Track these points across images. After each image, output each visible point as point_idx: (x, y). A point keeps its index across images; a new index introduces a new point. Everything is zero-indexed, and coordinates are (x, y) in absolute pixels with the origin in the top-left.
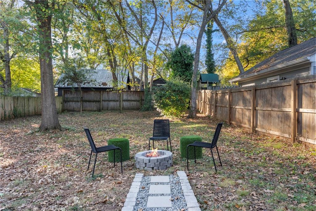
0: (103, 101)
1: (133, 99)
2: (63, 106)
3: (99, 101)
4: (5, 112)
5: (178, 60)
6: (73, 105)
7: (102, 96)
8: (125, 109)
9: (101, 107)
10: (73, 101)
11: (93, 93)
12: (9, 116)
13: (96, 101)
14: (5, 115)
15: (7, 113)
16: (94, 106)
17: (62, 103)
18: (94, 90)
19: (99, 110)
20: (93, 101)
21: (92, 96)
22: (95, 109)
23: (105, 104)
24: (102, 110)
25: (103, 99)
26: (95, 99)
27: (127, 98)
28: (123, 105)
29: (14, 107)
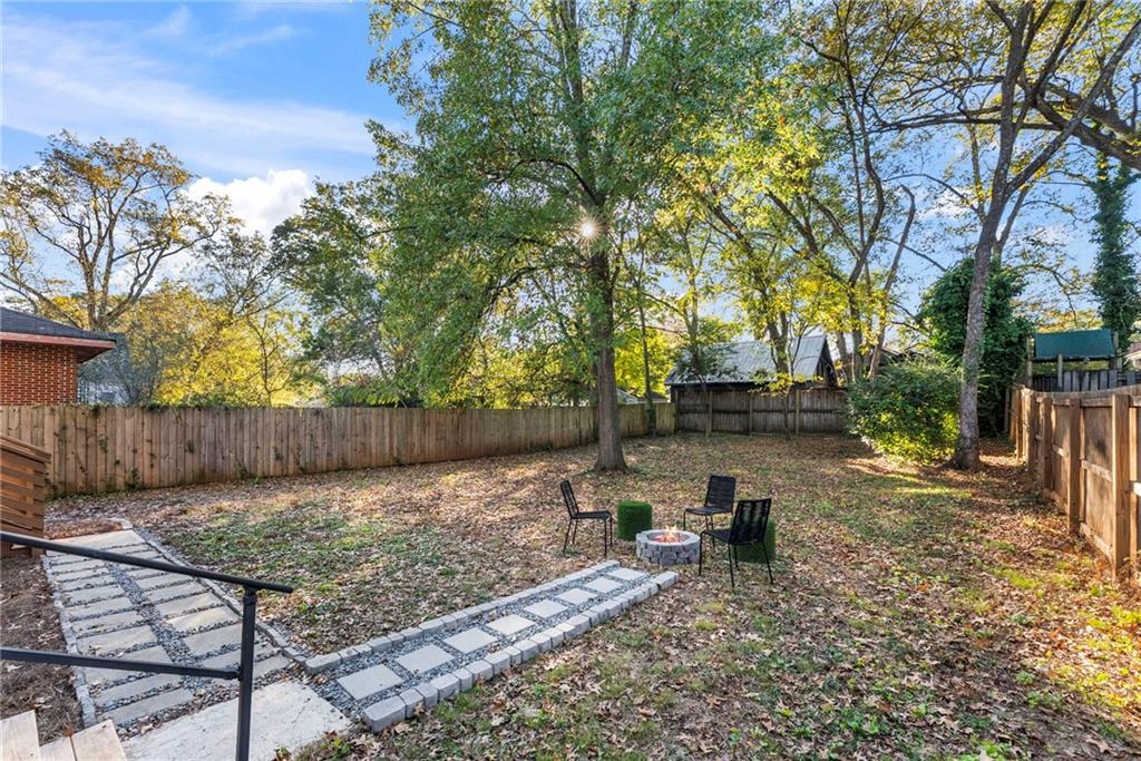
0: (754, 411)
1: (827, 406)
2: (677, 421)
3: (746, 412)
4: (580, 433)
5: (950, 302)
6: (694, 419)
7: (751, 401)
8: (805, 431)
9: (751, 425)
10: (694, 412)
11: (733, 394)
12: (587, 438)
13: (739, 412)
14: (581, 437)
15: (583, 434)
16: (735, 422)
17: (674, 416)
18: (733, 389)
19: (746, 432)
20: (735, 412)
21: (731, 401)
22: (737, 428)
23: (760, 418)
24: (753, 430)
25: (756, 407)
26: (738, 408)
27: (813, 405)
28: (802, 421)
29: (594, 423)
